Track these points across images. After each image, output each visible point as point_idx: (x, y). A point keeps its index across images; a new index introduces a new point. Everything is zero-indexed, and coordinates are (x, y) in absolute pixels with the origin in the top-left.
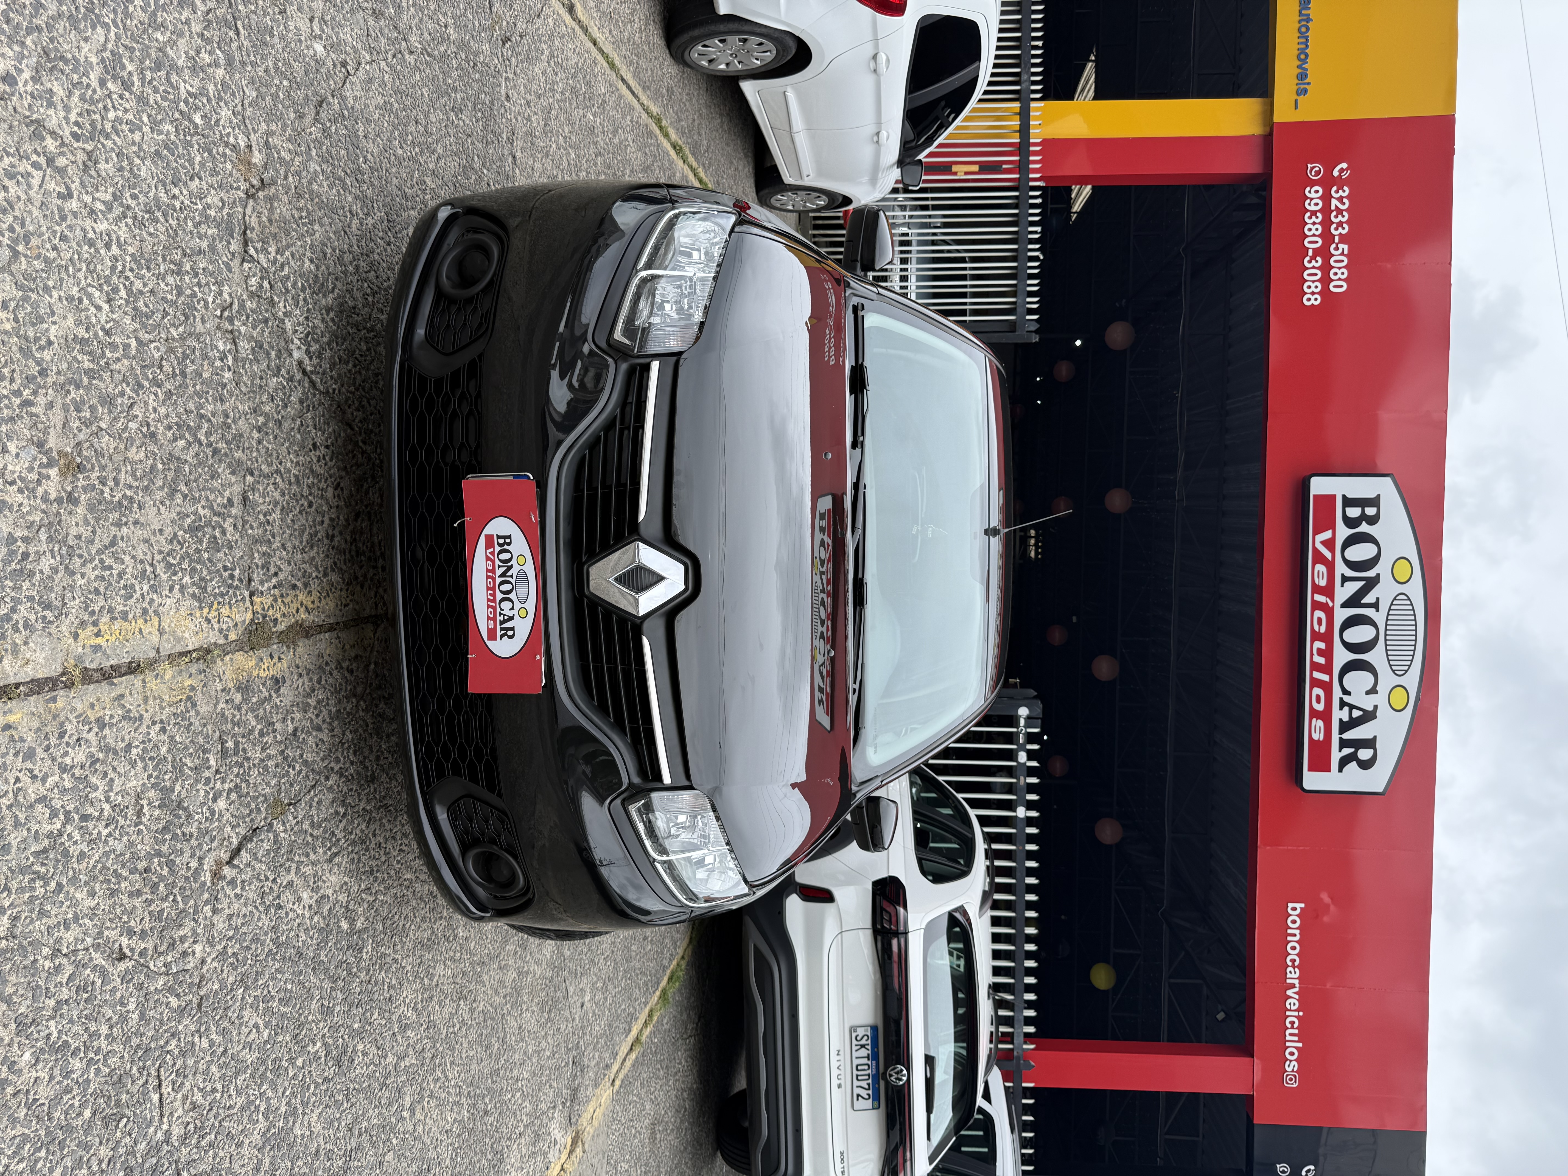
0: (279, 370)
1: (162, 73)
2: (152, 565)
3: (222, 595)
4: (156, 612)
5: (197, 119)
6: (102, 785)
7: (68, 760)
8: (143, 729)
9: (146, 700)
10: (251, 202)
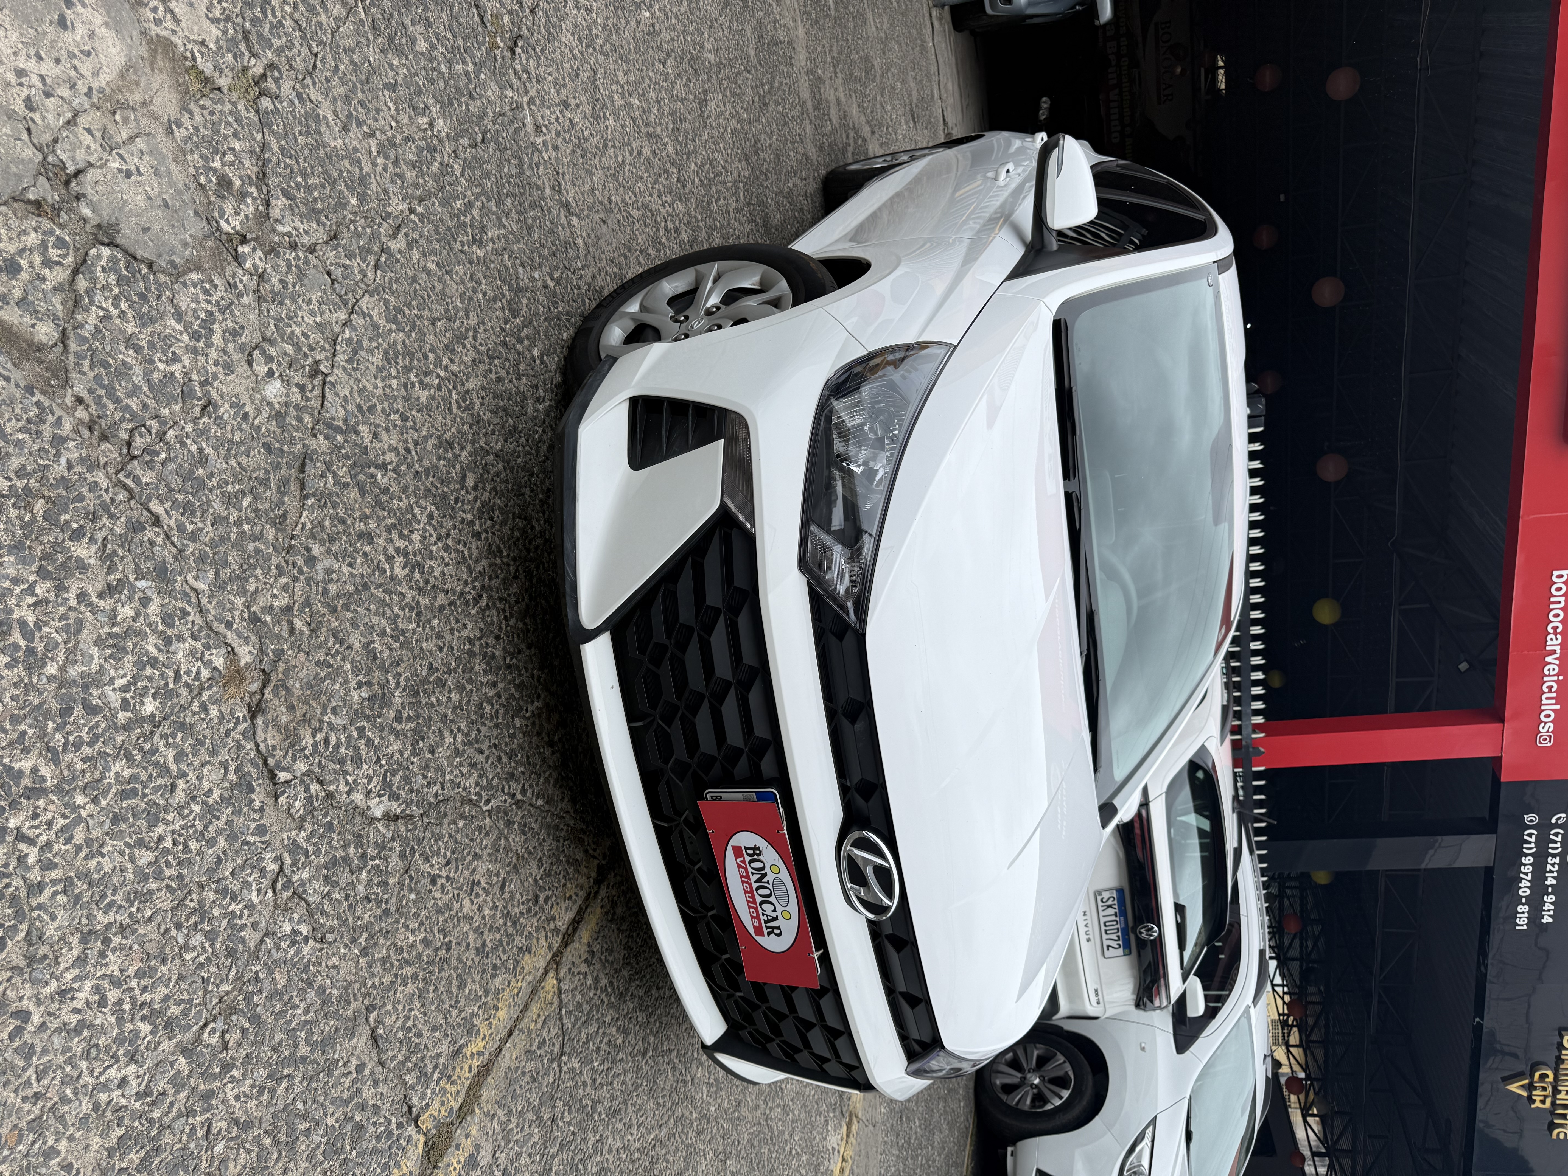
0: (364, 856)
1: (78, 711)
5: (150, 706)
10: (259, 721)
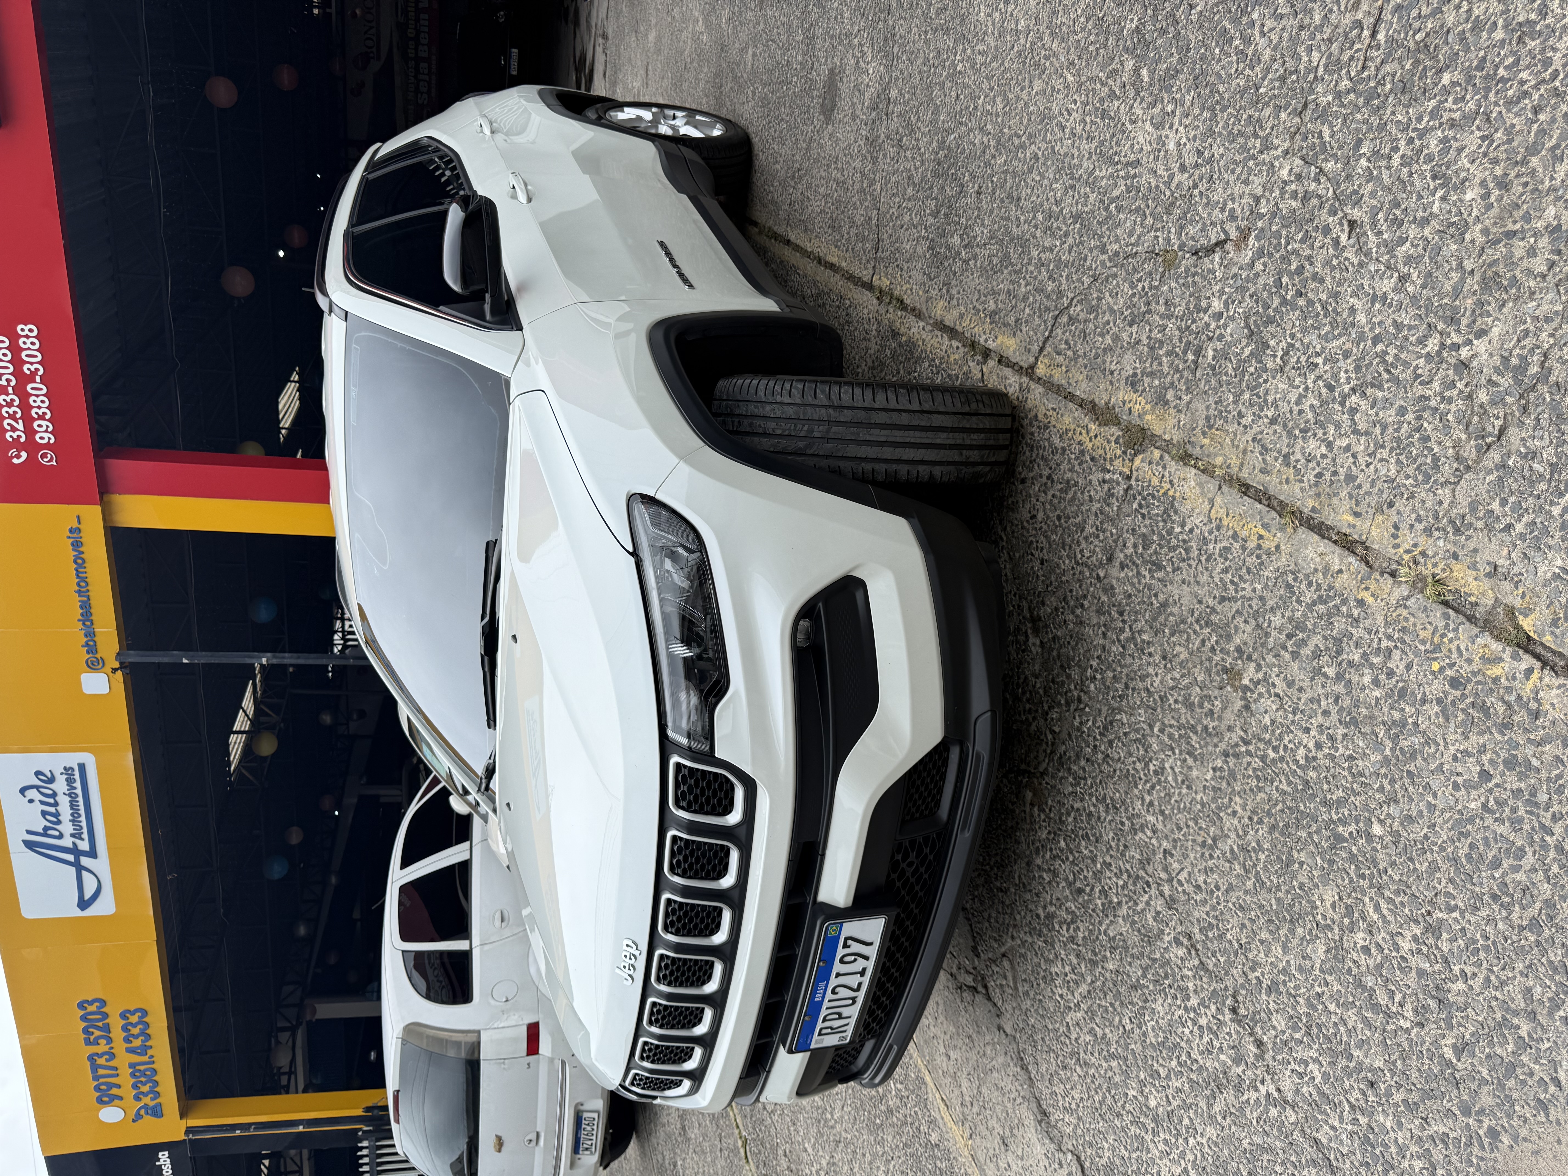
2: (1200, 561)
3: (1154, 497)
4: (1210, 521)
6: (1306, 406)
7: (1324, 450)
8: (1256, 429)
9: (1245, 452)
